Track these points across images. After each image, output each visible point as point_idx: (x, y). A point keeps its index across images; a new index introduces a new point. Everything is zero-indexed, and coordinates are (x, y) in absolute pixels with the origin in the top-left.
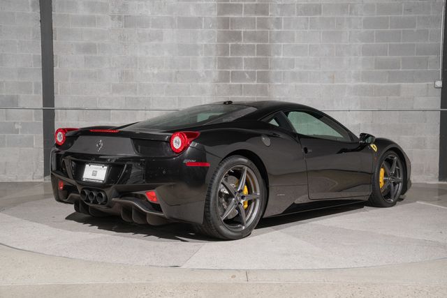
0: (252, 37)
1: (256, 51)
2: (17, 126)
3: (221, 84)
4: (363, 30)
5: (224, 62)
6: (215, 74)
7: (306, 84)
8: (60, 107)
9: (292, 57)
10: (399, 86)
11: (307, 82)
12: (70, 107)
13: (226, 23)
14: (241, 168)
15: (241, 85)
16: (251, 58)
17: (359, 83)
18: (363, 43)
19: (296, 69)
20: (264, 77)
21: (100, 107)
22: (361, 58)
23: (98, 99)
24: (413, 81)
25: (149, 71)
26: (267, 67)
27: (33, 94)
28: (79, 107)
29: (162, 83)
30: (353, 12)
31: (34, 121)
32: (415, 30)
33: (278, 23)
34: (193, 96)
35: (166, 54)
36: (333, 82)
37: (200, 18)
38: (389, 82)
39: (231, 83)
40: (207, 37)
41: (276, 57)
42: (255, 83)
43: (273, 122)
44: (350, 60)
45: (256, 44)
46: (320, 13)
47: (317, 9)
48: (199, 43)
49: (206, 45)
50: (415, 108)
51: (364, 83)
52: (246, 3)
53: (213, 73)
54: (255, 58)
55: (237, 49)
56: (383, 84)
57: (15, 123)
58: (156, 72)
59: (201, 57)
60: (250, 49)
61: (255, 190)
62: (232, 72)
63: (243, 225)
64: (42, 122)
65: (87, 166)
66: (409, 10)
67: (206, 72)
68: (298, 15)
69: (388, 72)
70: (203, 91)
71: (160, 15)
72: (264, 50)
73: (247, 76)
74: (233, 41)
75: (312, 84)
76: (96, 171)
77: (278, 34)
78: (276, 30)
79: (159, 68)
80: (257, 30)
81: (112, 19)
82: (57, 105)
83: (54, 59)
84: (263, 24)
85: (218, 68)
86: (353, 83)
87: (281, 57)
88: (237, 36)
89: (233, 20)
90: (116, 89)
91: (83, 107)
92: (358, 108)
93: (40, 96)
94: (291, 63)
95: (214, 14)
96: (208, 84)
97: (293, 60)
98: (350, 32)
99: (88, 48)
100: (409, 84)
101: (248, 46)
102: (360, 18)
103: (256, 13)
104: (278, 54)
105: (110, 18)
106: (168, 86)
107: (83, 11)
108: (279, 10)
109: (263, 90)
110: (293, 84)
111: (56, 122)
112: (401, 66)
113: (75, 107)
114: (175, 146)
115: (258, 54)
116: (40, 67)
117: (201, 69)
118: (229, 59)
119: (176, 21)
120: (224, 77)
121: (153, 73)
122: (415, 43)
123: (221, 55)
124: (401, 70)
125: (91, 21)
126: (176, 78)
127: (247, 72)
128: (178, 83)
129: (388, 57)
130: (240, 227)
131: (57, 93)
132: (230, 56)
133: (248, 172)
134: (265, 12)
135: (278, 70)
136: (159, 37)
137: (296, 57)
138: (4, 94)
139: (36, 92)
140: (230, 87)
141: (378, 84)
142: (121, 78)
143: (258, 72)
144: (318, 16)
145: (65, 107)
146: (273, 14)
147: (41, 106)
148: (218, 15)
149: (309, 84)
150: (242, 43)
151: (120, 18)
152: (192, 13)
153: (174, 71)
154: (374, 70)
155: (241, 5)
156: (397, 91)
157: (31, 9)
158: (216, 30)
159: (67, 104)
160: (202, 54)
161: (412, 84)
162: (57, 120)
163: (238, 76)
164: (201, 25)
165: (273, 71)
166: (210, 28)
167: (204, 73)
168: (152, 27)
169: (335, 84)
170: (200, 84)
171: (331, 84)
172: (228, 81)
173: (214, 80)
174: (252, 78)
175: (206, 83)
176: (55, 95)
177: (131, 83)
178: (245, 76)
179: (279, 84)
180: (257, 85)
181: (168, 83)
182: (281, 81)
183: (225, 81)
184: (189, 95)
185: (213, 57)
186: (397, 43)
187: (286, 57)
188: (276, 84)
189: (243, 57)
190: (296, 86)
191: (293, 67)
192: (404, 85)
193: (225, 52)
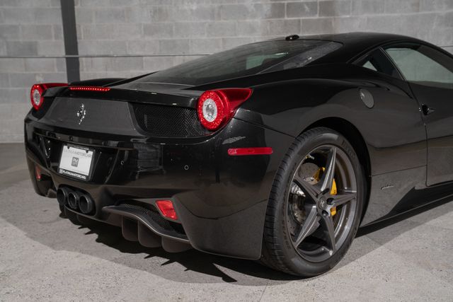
2: (38, 79)
3: (274, 20)
6: (267, 8)
7: (380, 15)
8: (85, 54)
11: (382, 12)
12: (96, 54)
14: (327, 150)
15: (299, 21)
20: (328, 9)
21: (130, 53)
23: (127, 44)
25: (186, 7)
27: (53, 40)
28: (106, 54)
29: (203, 21)
31: (56, 71)
34: (240, 36)
36: (418, 11)
39: (286, 18)
42: (317, 17)
43: (368, 65)
53: (265, 6)
57: (35, 74)
58: (194, 7)
61: (349, 185)
62: (288, 4)
63: (330, 247)
64: (66, 72)
65: (65, 147)
67: (256, 6)
70: (252, 30)
73: (307, 8)
75: (389, 15)
76: (77, 159)
79: (198, 3)
82: (81, 52)
86: (445, 11)
90: (149, 31)
91: (111, 53)
93: (61, 42)
96: (258, 21)
106: (210, 25)
109: (327, 24)
110: (365, 16)
111: (81, 73)
113: (102, 54)
114: (206, 116)
116: (59, 7)
117: (249, 2)
120: (279, 11)
121: (192, 10)
126: (219, 15)
127: (307, 4)
128: (222, 21)
130: (325, 252)
131: (80, 38)
133: (338, 157)
138: (21, 40)
139: (57, 37)
140: (286, 22)
142: (153, 17)
143: (320, 3)
145: (89, 54)
147: (62, 52)
149: (385, 15)
153: (216, 5)
159: (93, 51)
162: (83, 70)
163: (295, 9)
165: (339, 0)
167: (252, 7)
169: (420, 13)
170: (249, 20)
171: (415, 14)
172: (283, 16)
173: (266, 15)
174: (313, 11)
175: (256, 20)
176: (78, 41)
177: (166, 22)
178: (304, 9)
179: (348, 16)
180: (319, 20)
181: (209, 21)
182: (349, 13)
183: (279, 17)
184: (236, 35)
188: (343, 17)
190: (368, 19)
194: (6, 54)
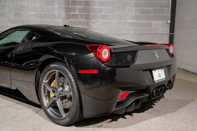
1: (83, 4)
3: (66, 20)
5: (68, 10)
7: (108, 21)
9: (101, 8)
10: (151, 23)
11: (108, 19)
15: (76, 21)
16: (81, 8)
17: (133, 21)
18: (135, 1)
19: (103, 14)
20: (87, 17)
22: (134, 8)
23: (3, 26)
24: (157, 20)
25: (30, 13)
26: (89, 12)
29: (37, 19)
35: (38, 4)
36: (121, 20)
38: (147, 20)
39: (71, 20)
41: (93, 7)
42: (83, 20)
44: (129, 9)
50: (158, 33)
51: (135, 21)
53: (62, 15)
54: (83, 8)
55: (74, 3)
56: (144, 21)
59: (56, 6)
60: (81, 3)
62: (72, 14)
67: (59, 14)
69: (147, 16)
70: (57, 24)
72: (87, 4)
75: (111, 21)
79: (35, 11)
85: (65, 12)
86: (130, 21)
87: (96, 7)
90: (13, 22)
92: (132, 33)
94: (101, 10)
97: (102, 9)
100: (155, 21)
101: (80, 1)
104: (94, 6)
106: (40, 21)
109: (87, 24)
110: (102, 21)
112: (152, 13)
115: (84, 6)
117: (56, 13)
118: (70, 8)
120: (68, 17)
121: (32, 14)
122: (159, 2)
123: (66, 6)
124: (152, 15)
126: (44, 17)
127: (80, 15)
128: (45, 19)
129: (147, 8)
132: (70, 6)
135: (94, 14)
137: (103, 8)
140: (71, 21)
141: (141, 21)
142: (15, 16)
143: (85, 14)
149: (109, 21)
153: (42, 13)
154: (140, 15)
156: (150, 25)
160: (56, 5)
161: (157, 21)
163: (74, 16)
165: (92, 14)
167: (58, 15)
169: (122, 21)
170: (56, 20)
171: (120, 21)
172: (70, 19)
173: (63, 18)
174: (82, 17)
175: (59, 20)
177: (21, 19)
178: (78, 16)
179: (95, 20)
181: (40, 19)
182: (96, 19)
185: (62, 6)
186: (151, 2)
187: (98, 7)
188: (94, 20)
189: (77, 7)
190: (103, 22)
191: (102, 12)
192: (154, 22)
193: (68, 4)
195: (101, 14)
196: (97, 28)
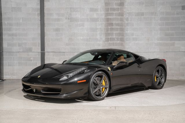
0: (118, 25)
1: (119, 30)
2: (31, 59)
3: (106, 42)
4: (160, 22)
5: (107, 34)
6: (104, 39)
8: (47, 51)
9: (133, 32)
10: (174, 42)
11: (138, 41)
12: (50, 51)
13: (108, 20)
15: (114, 43)
16: (117, 33)
17: (158, 42)
18: (160, 27)
20: (122, 40)
21: (61, 51)
22: (159, 32)
23: (60, 49)
24: (180, 40)
25: (79, 38)
26: (123, 36)
27: (37, 47)
29: (84, 42)
30: (156, 15)
31: (37, 56)
32: (180, 21)
33: (127, 19)
34: (96, 47)
35: (86, 31)
36: (149, 41)
37: (98, 18)
38: (170, 41)
39: (109, 42)
40: (101, 25)
41: (127, 32)
42: (119, 42)
44: (155, 33)
45: (119, 27)
46: (143, 15)
47: (142, 14)
48: (98, 27)
49: (100, 28)
50: (181, 51)
51: (160, 42)
52: (115, 12)
54: (119, 33)
55: (112, 29)
56: (168, 42)
57: (31, 57)
58: (82, 38)
59: (98, 32)
60: (117, 30)
62: (110, 38)
64: (40, 57)
66: (178, 14)
67: (100, 38)
68: (135, 16)
69: (170, 37)
70: (99, 45)
71: (83, 17)
72: (122, 30)
74: (110, 26)
75: (140, 42)
77: (127, 24)
78: (127, 22)
79: (83, 37)
80: (119, 22)
81: (66, 19)
82: (46, 51)
83: (45, 34)
84: (122, 20)
85: (105, 36)
86: (156, 42)
87: (129, 32)
88: (112, 24)
89: (110, 19)
90: (67, 45)
91: (55, 51)
92: (158, 51)
93: (40, 47)
94: (133, 34)
95: (103, 17)
96: (101, 42)
98: (155, 22)
99: (57, 30)
101: (116, 28)
102: (159, 17)
103: (119, 16)
104: (128, 31)
105: (65, 18)
107: (55, 17)
108: (128, 15)
109: (122, 45)
111: (45, 57)
112: (175, 35)
113: (52, 51)
115: (120, 31)
116: (40, 37)
117: (98, 37)
118: (109, 33)
119: (89, 20)
120: (107, 40)
121: (81, 39)
122: (180, 26)
123: (106, 32)
125: (58, 20)
126: (89, 40)
127: (116, 38)
128: (90, 42)
129: (170, 31)
134: (123, 15)
135: (127, 37)
136: (83, 25)
138: (27, 47)
141: (166, 42)
142: (69, 40)
143: (120, 38)
144: (142, 17)
145: (49, 51)
146: (125, 16)
147: (40, 51)
148: (105, 17)
150: (114, 27)
151: (69, 19)
152: (95, 16)
153: (88, 38)
154: (164, 37)
155: (113, 13)
157: (37, 16)
158: (104, 22)
159: (49, 50)
160: (99, 31)
161: (179, 42)
163: (112, 39)
164: (99, 21)
165: (125, 37)
166: (102, 22)
168: (80, 22)
170: (98, 42)
172: (109, 41)
173: (103, 41)
174: (118, 40)
175: (100, 42)
176: (45, 47)
177: (73, 42)
178: (115, 39)
180: (120, 43)
181: (86, 42)
183: (108, 41)
184: (94, 46)
185: (103, 32)
186: (173, 26)
187: (131, 32)
188: (127, 42)
189: (114, 32)
190: (134, 43)
191: (133, 36)
192: (176, 42)
193: (108, 31)
194: (22, 51)
195: (133, 37)
196: (130, 48)
